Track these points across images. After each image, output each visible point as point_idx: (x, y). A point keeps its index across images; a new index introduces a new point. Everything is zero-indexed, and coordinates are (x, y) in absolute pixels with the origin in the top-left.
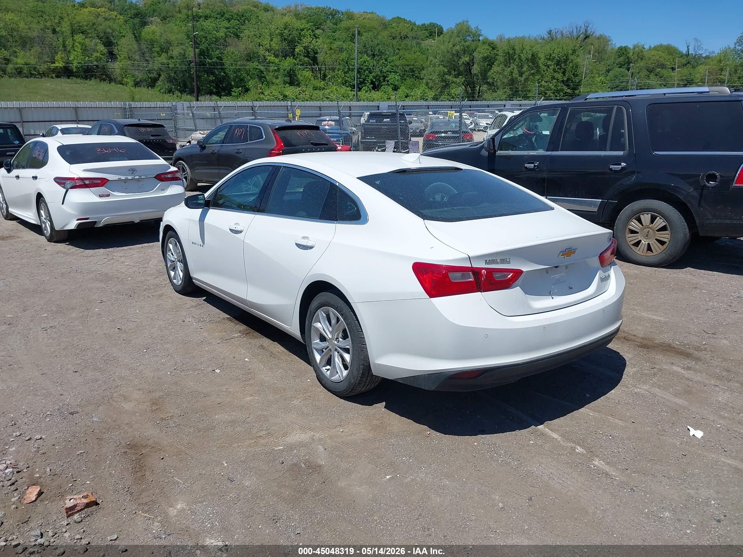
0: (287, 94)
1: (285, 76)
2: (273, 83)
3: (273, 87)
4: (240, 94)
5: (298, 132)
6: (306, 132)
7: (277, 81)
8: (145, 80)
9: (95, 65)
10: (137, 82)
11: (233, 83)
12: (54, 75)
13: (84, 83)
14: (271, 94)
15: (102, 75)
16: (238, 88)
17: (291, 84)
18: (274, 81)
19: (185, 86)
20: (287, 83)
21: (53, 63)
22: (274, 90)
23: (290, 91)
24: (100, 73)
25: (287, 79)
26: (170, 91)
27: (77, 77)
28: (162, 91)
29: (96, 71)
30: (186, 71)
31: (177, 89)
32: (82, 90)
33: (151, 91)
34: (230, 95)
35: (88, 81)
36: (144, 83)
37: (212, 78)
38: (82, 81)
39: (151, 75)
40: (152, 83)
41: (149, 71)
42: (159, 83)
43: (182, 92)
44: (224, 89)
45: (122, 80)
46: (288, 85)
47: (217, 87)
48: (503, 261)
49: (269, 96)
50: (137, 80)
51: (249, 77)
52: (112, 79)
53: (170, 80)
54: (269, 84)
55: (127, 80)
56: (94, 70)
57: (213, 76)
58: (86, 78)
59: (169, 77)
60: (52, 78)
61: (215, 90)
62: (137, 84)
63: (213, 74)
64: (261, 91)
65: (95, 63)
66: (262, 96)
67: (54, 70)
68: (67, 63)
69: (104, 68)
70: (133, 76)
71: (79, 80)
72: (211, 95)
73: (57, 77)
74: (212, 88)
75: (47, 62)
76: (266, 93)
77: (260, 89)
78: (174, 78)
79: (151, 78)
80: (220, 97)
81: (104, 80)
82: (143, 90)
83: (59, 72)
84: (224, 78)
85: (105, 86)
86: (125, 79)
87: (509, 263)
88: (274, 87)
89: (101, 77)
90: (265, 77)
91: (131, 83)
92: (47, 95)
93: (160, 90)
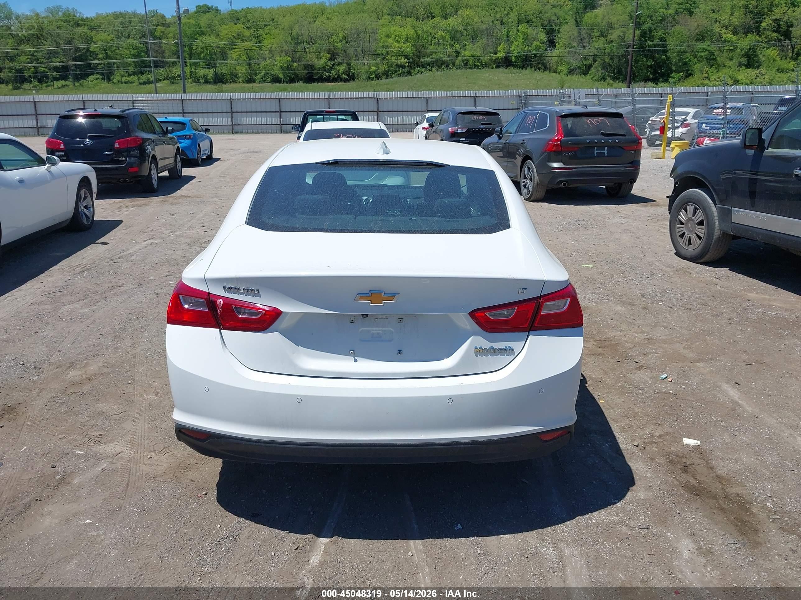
0: (739, 78)
1: (743, 56)
2: (725, 66)
3: (724, 70)
4: (680, 80)
5: (588, 120)
6: (599, 119)
7: (731, 63)
8: (579, 68)
9: (534, 54)
10: (571, 69)
11: (674, 68)
12: (494, 66)
13: (519, 72)
14: (718, 79)
15: (539, 63)
16: (679, 73)
17: (748, 66)
18: (726, 64)
19: (620, 72)
20: (744, 65)
21: (496, 53)
22: (724, 74)
23: (744, 74)
24: (536, 62)
25: (744, 60)
26: (603, 79)
27: (515, 66)
28: (594, 78)
29: (533, 60)
30: (622, 56)
31: (611, 77)
32: (516, 80)
33: (582, 79)
34: (667, 80)
35: (524, 71)
36: (578, 71)
37: (650, 63)
38: (518, 70)
39: (587, 62)
40: (585, 70)
41: (585, 58)
42: (593, 70)
43: (614, 79)
44: (662, 75)
45: (557, 68)
46: (743, 67)
47: (655, 73)
48: (248, 292)
49: (715, 82)
50: (571, 68)
51: (696, 59)
52: (548, 68)
53: (604, 66)
54: (719, 67)
55: (562, 68)
56: (532, 59)
57: (652, 61)
58: (523, 67)
59: (604, 63)
60: (493, 68)
61: (651, 76)
62: (571, 72)
63: (653, 58)
64: (706, 75)
65: (534, 52)
66: (706, 82)
67: (495, 61)
68: (508, 53)
69: (541, 55)
70: (568, 64)
71: (515, 70)
72: (646, 82)
73: (497, 67)
74: (649, 74)
75: (490, 53)
76: (712, 78)
77: (706, 73)
78: (609, 64)
79: (585, 65)
80: (656, 84)
81: (539, 69)
82: (576, 78)
83: (499, 63)
84: (664, 62)
85: (539, 75)
86: (559, 67)
87: (258, 295)
88: (726, 70)
89: (537, 66)
90: (715, 59)
91: (566, 71)
92: (484, 86)
93: (593, 78)
